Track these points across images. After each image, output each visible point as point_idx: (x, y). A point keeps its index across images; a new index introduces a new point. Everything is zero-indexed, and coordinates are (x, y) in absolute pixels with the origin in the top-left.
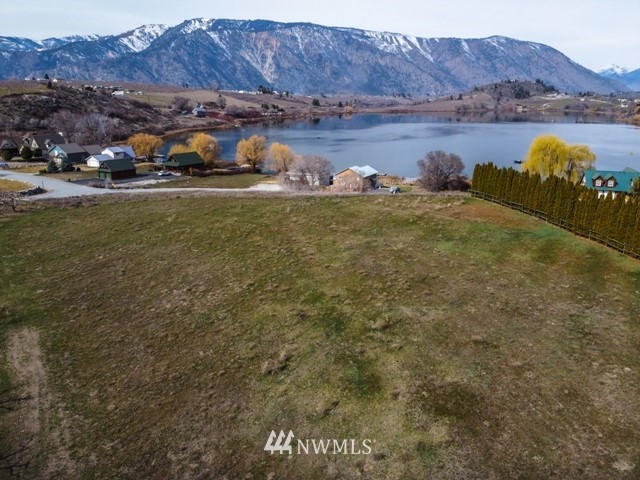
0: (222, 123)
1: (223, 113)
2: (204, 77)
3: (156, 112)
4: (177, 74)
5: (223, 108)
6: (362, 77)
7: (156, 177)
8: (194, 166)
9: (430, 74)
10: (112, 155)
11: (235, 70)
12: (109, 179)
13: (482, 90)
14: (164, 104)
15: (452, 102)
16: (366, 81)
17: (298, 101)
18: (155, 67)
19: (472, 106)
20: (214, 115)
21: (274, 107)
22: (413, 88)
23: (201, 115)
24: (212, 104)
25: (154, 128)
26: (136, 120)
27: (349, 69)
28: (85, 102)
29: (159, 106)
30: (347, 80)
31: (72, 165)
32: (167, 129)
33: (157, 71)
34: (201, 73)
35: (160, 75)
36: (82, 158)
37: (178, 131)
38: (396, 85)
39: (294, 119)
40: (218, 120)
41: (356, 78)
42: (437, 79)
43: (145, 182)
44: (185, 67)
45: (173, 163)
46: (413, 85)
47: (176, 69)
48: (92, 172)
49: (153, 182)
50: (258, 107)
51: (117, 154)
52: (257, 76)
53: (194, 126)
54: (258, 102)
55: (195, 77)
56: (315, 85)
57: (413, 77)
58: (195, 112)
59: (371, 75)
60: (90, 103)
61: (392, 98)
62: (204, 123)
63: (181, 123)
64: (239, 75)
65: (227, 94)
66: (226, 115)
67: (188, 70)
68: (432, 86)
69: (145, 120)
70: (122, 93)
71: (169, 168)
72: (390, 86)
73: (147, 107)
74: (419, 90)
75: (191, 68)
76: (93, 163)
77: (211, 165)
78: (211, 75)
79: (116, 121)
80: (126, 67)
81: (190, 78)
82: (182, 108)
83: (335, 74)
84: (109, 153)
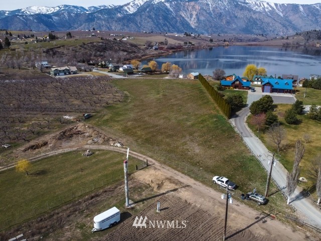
0: (164, 53)
1: (166, 47)
2: (161, 25)
3: (139, 48)
4: (149, 24)
5: (166, 44)
6: (242, 24)
7: (139, 74)
8: (149, 72)
9: (280, 23)
10: (126, 67)
11: (176, 22)
12: (127, 74)
13: (300, 34)
14: (142, 44)
15: (282, 40)
16: (244, 26)
17: (203, 40)
18: (139, 21)
19: (292, 43)
20: (161, 49)
21: (190, 43)
22: (270, 31)
23: (156, 49)
24: (162, 43)
25: (138, 56)
26: (132, 52)
27: (236, 20)
28: (114, 45)
29: (140, 45)
30: (234, 26)
31: (115, 70)
32: (143, 56)
33: (139, 23)
34: (160, 23)
35: (141, 25)
36: (118, 67)
37: (146, 57)
38: (261, 29)
39: (198, 49)
40: (163, 51)
41: (239, 25)
42: (284, 26)
43: (136, 76)
44: (153, 21)
45: (143, 71)
46: (271, 29)
47: (148, 22)
48: (121, 72)
49: (138, 76)
50: (182, 43)
51: (128, 67)
52: (187, 25)
53: (153, 54)
54: (183, 41)
55: (157, 26)
56: (217, 29)
57: (271, 25)
58: (154, 48)
59: (247, 23)
60: (116, 46)
61: (256, 36)
62: (157, 53)
63: (148, 53)
64: (178, 24)
65: (169, 37)
66: (167, 48)
67: (154, 22)
68: (281, 30)
69: (135, 52)
70: (126, 39)
71: (142, 72)
72: (257, 29)
73: (135, 46)
74: (273, 32)
75: (155, 21)
76: (121, 69)
77: (155, 71)
78: (165, 25)
79: (125, 53)
80: (126, 21)
81: (155, 26)
82: (149, 46)
83: (228, 23)
84: (125, 66)
